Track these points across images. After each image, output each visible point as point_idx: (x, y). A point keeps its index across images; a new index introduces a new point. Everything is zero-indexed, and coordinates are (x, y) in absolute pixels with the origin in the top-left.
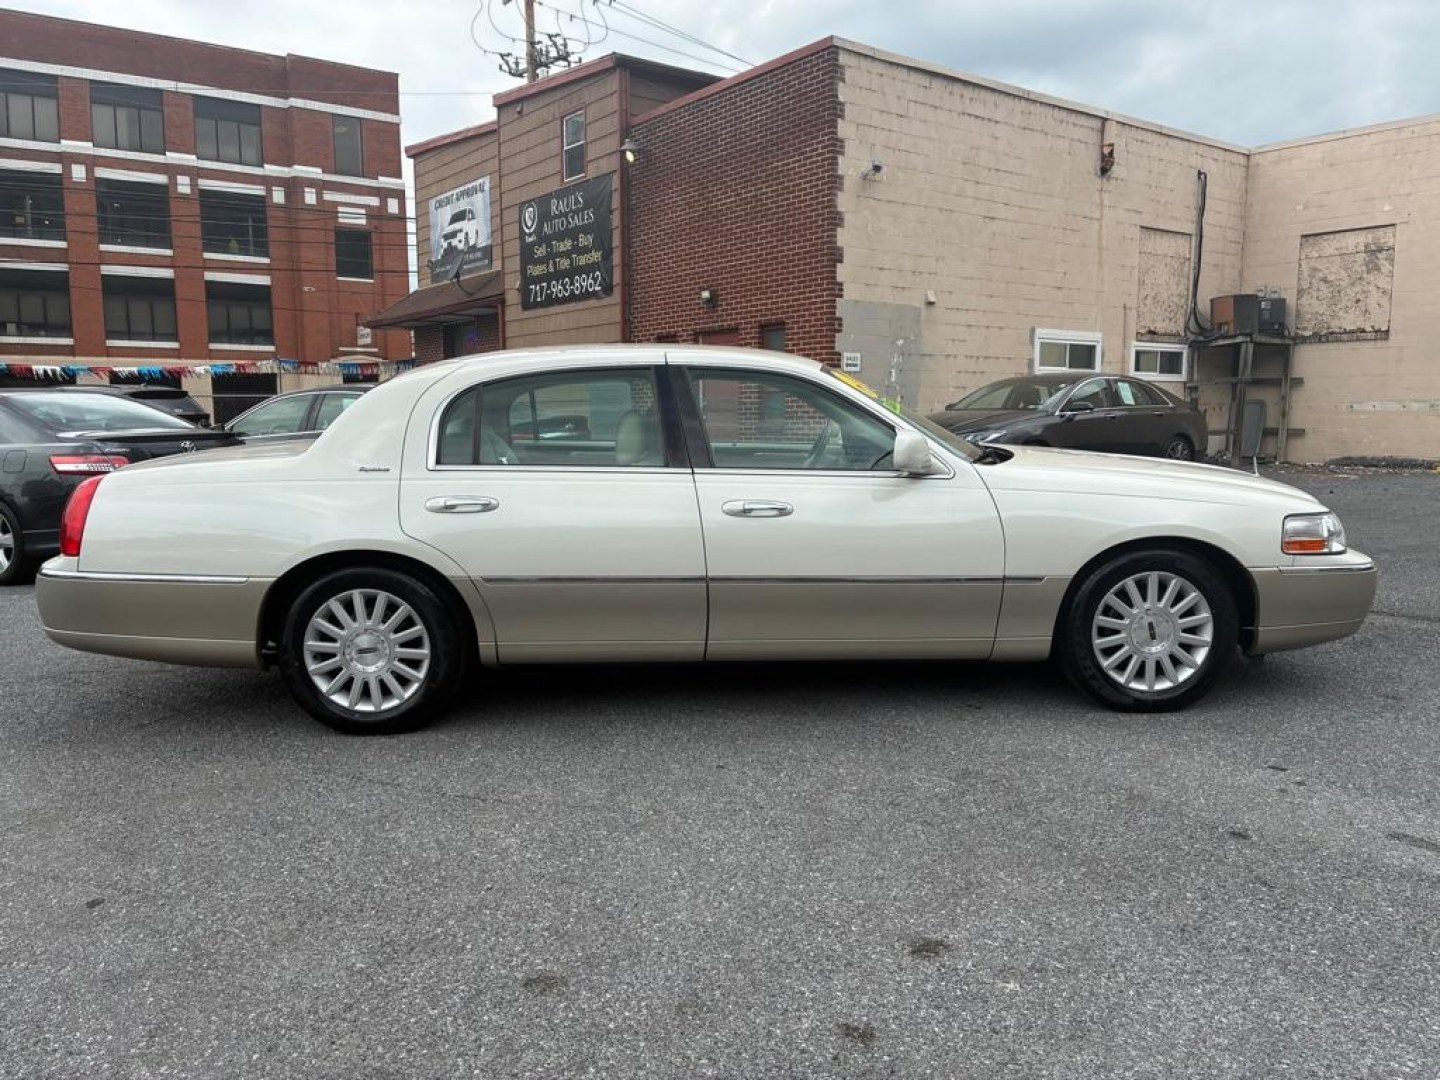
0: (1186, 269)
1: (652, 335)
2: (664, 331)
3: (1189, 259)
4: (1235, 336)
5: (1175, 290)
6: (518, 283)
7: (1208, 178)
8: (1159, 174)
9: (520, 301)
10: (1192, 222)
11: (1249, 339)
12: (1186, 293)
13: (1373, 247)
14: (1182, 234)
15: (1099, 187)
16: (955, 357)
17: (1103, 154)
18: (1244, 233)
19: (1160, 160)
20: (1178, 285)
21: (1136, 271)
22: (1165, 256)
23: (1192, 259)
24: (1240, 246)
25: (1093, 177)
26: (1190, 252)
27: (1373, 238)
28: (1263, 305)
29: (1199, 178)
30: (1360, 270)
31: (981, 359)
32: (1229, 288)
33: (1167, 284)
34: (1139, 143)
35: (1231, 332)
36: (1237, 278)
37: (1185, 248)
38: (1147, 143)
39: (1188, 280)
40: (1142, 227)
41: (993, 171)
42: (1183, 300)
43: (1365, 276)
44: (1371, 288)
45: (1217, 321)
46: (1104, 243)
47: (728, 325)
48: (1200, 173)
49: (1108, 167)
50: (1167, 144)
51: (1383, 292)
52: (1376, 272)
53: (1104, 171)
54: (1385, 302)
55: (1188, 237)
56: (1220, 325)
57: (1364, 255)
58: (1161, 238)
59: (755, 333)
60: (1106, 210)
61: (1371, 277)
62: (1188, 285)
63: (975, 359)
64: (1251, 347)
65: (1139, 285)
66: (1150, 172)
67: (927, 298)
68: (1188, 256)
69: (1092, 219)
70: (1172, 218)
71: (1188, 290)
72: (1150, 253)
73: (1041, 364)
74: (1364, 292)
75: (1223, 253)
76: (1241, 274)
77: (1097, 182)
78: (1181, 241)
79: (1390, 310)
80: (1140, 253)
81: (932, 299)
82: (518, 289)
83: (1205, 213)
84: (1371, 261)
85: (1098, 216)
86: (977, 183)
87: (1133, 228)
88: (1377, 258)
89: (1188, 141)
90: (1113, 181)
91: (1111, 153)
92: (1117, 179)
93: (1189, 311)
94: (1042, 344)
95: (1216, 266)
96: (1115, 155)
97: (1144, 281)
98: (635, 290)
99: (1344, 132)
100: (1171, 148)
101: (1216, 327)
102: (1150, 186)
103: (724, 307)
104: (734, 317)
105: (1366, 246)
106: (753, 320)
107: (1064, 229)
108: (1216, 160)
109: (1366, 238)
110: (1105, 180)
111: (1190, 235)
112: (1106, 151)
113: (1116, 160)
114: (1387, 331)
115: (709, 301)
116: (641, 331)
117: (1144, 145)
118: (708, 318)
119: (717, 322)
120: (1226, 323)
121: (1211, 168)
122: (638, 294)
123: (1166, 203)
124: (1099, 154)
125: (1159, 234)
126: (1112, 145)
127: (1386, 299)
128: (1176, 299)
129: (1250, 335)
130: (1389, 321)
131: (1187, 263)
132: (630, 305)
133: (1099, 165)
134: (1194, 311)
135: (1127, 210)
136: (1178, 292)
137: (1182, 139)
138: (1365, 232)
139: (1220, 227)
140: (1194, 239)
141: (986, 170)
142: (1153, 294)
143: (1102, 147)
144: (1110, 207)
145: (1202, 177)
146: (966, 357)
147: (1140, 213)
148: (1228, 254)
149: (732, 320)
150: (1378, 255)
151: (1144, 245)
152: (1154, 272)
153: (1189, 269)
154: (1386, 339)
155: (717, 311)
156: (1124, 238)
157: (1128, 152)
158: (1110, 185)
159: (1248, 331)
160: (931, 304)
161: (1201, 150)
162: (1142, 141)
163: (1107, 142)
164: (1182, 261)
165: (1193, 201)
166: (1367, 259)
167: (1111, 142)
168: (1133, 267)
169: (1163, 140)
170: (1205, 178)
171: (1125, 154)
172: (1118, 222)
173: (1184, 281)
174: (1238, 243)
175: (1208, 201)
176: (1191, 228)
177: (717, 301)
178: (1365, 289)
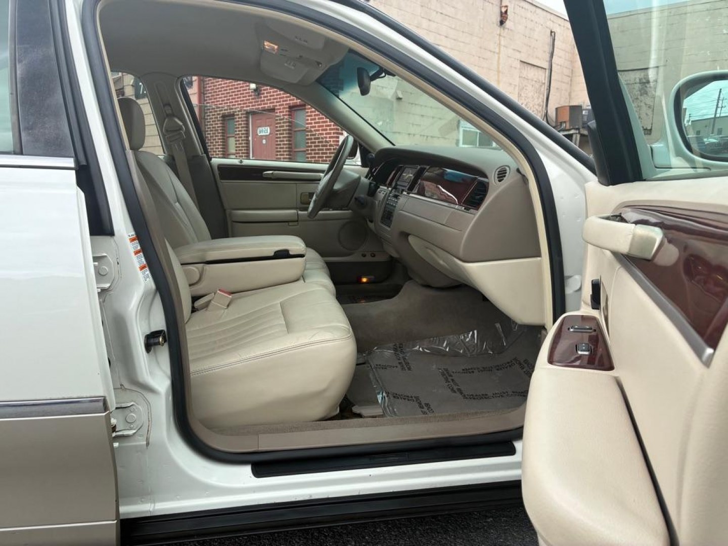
0: (542, 89)
1: (218, 114)
2: (226, 112)
3: (544, 83)
4: (569, 130)
5: (536, 101)
6: (132, 81)
7: (556, 34)
8: (531, 29)
9: (134, 94)
10: (547, 61)
11: (578, 132)
12: (542, 103)
13: (644, 81)
14: (542, 68)
15: (498, 33)
16: (414, 135)
17: (501, 12)
18: (572, 70)
19: (532, 21)
20: (538, 98)
21: (517, 88)
22: (532, 80)
23: (546, 84)
24: (570, 79)
25: (495, 25)
26: (545, 79)
27: (644, 75)
28: (584, 112)
29: (551, 35)
30: (636, 93)
31: (429, 138)
32: (565, 102)
33: (533, 97)
34: (521, 8)
35: (568, 127)
36: (568, 97)
37: (542, 76)
38: (525, 9)
39: (544, 96)
40: (521, 61)
41: (439, 14)
42: (541, 108)
43: (639, 97)
44: (642, 104)
45: (560, 120)
46: (500, 69)
47: (268, 107)
48: (551, 32)
49: (504, 20)
50: (535, 12)
51: (649, 107)
52: (645, 95)
53: (502, 23)
54: (650, 112)
55: (544, 70)
56: (561, 123)
57: (638, 85)
58: (531, 69)
59: (286, 111)
60: (502, 48)
61: (642, 98)
62: (544, 99)
63: (425, 137)
64: (578, 136)
65: (518, 96)
66: (526, 27)
67: (397, 95)
68: (543, 82)
69: (494, 52)
70: (537, 57)
71: (543, 102)
72: (524, 78)
73: (463, 144)
74: (638, 106)
75: (562, 82)
76: (570, 95)
77: (498, 30)
78: (541, 72)
79: (653, 117)
80: (520, 77)
81: (400, 96)
82: (132, 85)
83: (554, 57)
84: (642, 89)
85: (497, 50)
86: (430, 20)
87: (516, 60)
88: (646, 87)
89: (547, 11)
90: (506, 30)
91: (506, 12)
92: (508, 29)
93: (543, 115)
94: (464, 131)
95: (557, 89)
96: (508, 13)
97: (521, 95)
98: (207, 84)
99: (630, 12)
100: (537, 14)
101: (559, 124)
102: (526, 36)
103: (266, 95)
104: (272, 101)
105: (640, 80)
106: (285, 103)
107: (479, 57)
108: (560, 25)
109: (640, 75)
110: (502, 29)
111: (545, 69)
112: (504, 10)
113: (509, 17)
114: (651, 130)
115: (255, 90)
116: (212, 112)
117: (523, 10)
118: (255, 102)
119: (261, 104)
120: (565, 122)
121: (557, 30)
122: (209, 87)
123: (534, 48)
124: (499, 12)
125: (530, 67)
126: (506, 6)
127: (651, 110)
128: (537, 107)
129: (578, 129)
130: (652, 124)
131: (543, 86)
132: (204, 94)
133: (499, 19)
134: (546, 115)
135: (514, 50)
136: (538, 103)
137: (543, 10)
138: (639, 72)
139: (561, 66)
140: (547, 71)
141: (435, 12)
142: (525, 103)
143: (501, 8)
144: (504, 46)
145: (553, 34)
146: (421, 135)
147: (520, 52)
148: (564, 82)
149: (270, 103)
150: (647, 85)
151: (521, 72)
152: (526, 89)
153: (544, 89)
154: (650, 134)
155: (261, 98)
156: (511, 67)
157: (515, 13)
158: (505, 33)
159: (577, 127)
160: (399, 99)
161: (552, 17)
162: (522, 8)
163: (504, 4)
164: (541, 84)
165: (548, 49)
166: (641, 87)
167: (507, 4)
168: (515, 86)
169: (534, 8)
170: (555, 34)
171: (513, 14)
172: (508, 57)
173: (541, 96)
174: (569, 76)
175: (555, 49)
176: (546, 65)
177: (261, 91)
178: (639, 104)
